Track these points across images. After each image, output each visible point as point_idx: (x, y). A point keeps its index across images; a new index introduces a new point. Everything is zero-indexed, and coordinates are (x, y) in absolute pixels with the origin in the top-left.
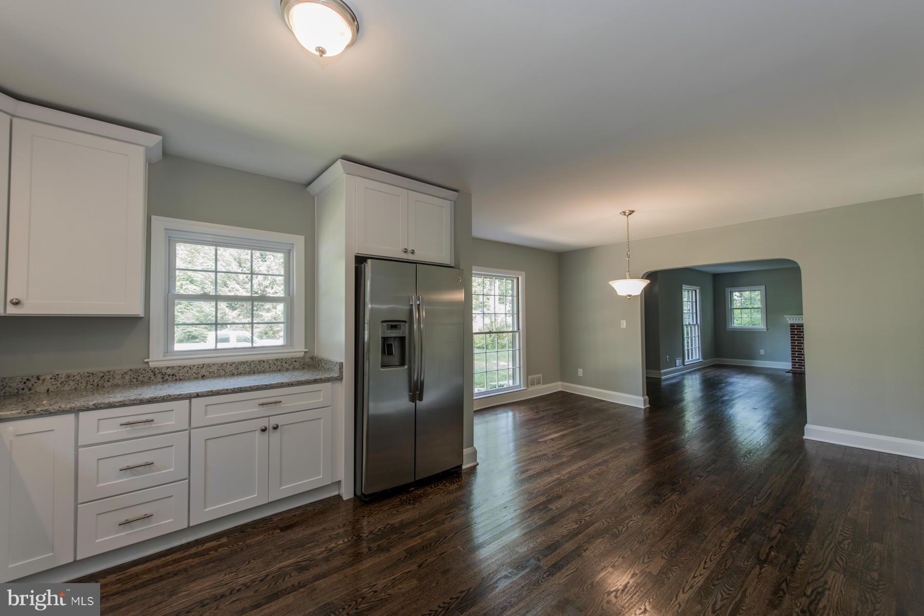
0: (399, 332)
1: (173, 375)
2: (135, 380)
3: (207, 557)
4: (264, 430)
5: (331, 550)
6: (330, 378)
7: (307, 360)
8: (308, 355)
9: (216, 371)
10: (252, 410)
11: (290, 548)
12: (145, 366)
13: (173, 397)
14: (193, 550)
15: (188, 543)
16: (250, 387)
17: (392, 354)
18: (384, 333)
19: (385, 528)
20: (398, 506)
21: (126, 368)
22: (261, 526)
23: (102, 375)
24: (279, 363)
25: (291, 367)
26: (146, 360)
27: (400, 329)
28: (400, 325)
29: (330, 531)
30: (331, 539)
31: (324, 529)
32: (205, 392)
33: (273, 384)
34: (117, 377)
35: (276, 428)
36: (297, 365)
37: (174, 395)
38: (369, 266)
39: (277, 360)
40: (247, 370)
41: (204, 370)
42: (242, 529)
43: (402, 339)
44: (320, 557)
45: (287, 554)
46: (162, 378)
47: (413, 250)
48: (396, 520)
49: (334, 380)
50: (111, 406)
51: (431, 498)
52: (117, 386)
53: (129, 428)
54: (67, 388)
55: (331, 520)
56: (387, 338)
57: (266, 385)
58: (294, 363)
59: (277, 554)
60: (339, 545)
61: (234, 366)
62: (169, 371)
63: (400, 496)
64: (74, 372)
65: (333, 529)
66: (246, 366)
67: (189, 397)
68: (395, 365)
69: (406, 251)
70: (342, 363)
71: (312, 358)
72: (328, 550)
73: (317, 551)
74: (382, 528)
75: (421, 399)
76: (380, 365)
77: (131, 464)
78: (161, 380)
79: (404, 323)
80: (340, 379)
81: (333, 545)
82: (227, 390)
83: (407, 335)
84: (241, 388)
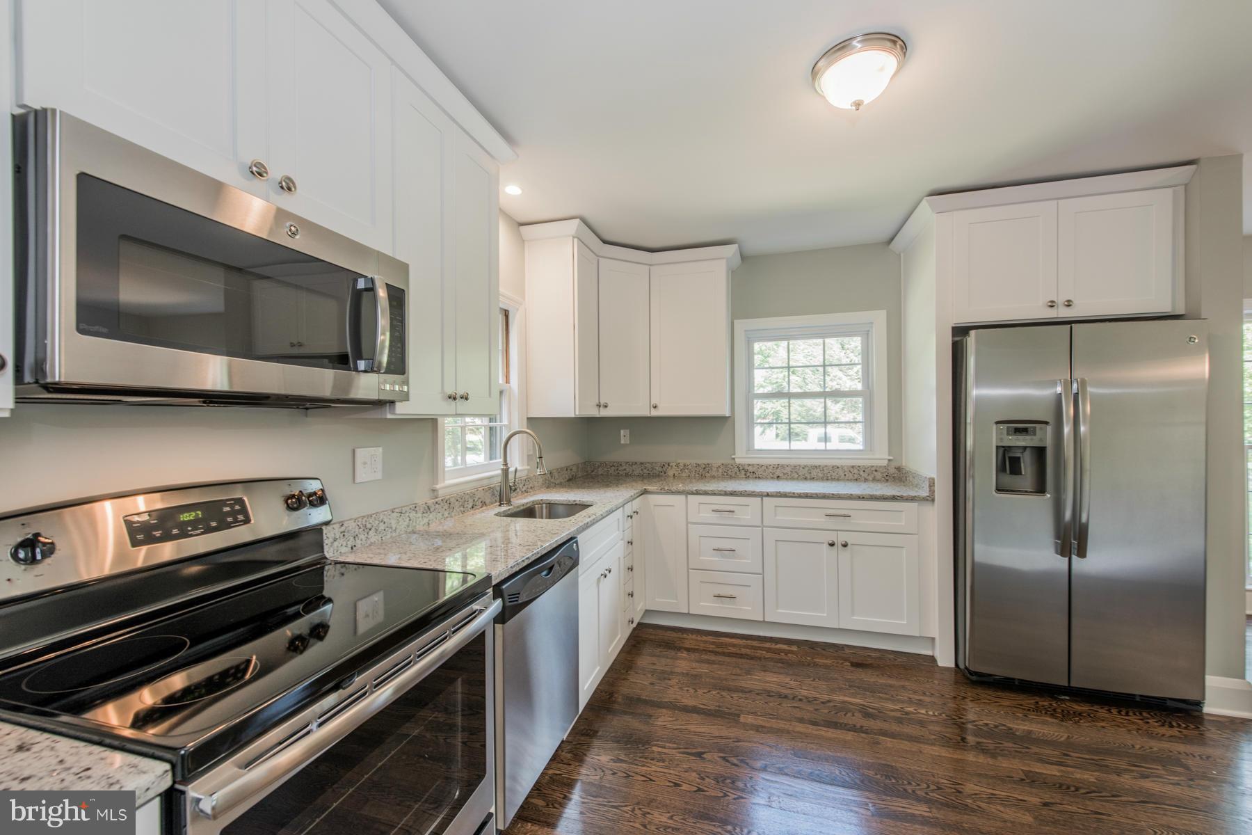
0: (1032, 439)
1: (753, 473)
2: (725, 474)
3: (778, 657)
4: (832, 545)
5: (907, 713)
6: (915, 496)
7: (892, 471)
8: (894, 464)
9: (789, 473)
10: (818, 519)
11: (859, 688)
12: (731, 462)
13: (747, 493)
14: (768, 645)
15: (765, 637)
16: (816, 494)
17: (1021, 474)
18: (1001, 439)
19: (996, 727)
20: (1029, 710)
21: (720, 462)
22: (831, 651)
23: (704, 466)
24: (856, 471)
25: (870, 478)
26: (733, 457)
27: (1035, 434)
28: (1035, 428)
29: (910, 692)
30: (910, 701)
31: (903, 687)
32: (774, 492)
33: (842, 494)
34: (714, 469)
35: (845, 545)
36: (878, 475)
37: (749, 491)
38: (972, 340)
39: (853, 467)
40: (821, 475)
41: (778, 470)
42: (813, 645)
43: (1040, 452)
44: (892, 714)
45: (854, 691)
46: (745, 475)
47: (1069, 301)
48: (1021, 727)
49: (921, 500)
50: (706, 493)
51: (1103, 727)
52: (714, 477)
53: (717, 514)
54: (684, 475)
55: (915, 681)
56: (1009, 447)
57: (833, 494)
58: (874, 472)
59: (843, 686)
60: (919, 713)
61: (807, 469)
62: (750, 469)
63: (1038, 699)
64: (688, 462)
65: (915, 692)
66: (818, 470)
67: (762, 495)
68: (1026, 492)
69: (1052, 305)
70: (933, 479)
71: (899, 469)
72: (903, 712)
73: (890, 706)
74: (992, 726)
75: (1082, 553)
76: (994, 488)
77: (721, 547)
78: (744, 476)
79: (1043, 425)
80: (931, 499)
81: (911, 709)
82: (794, 493)
83: (1049, 442)
84: (807, 494)
